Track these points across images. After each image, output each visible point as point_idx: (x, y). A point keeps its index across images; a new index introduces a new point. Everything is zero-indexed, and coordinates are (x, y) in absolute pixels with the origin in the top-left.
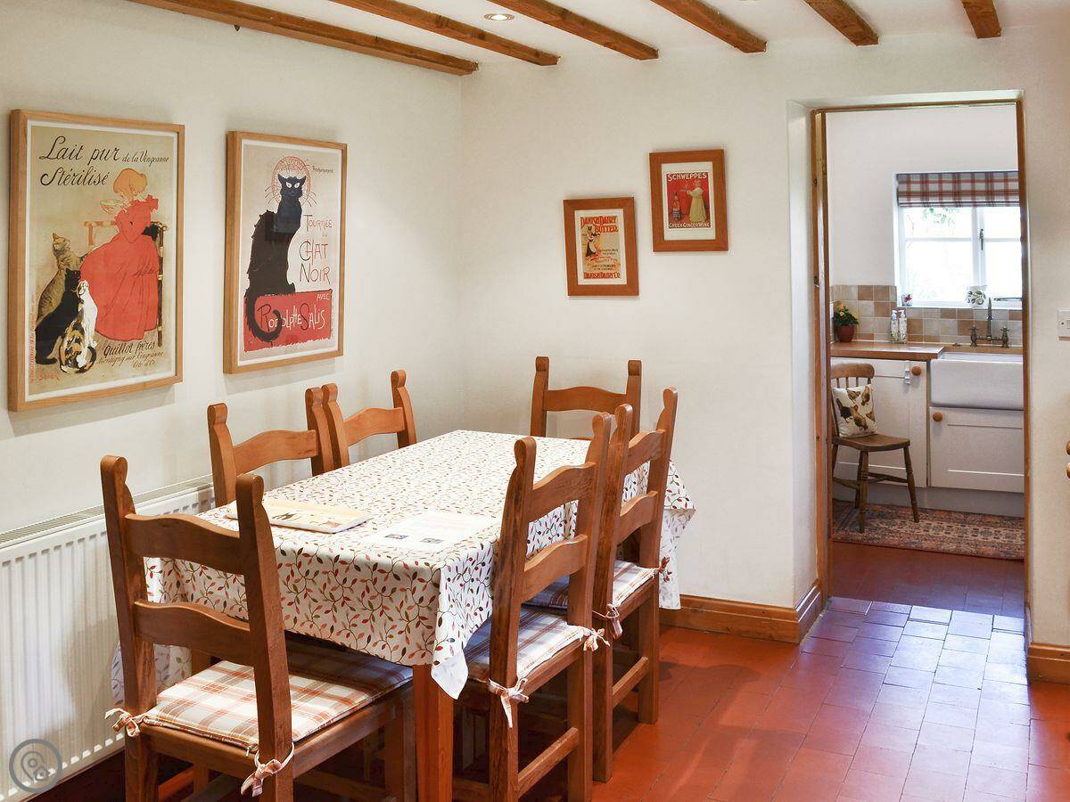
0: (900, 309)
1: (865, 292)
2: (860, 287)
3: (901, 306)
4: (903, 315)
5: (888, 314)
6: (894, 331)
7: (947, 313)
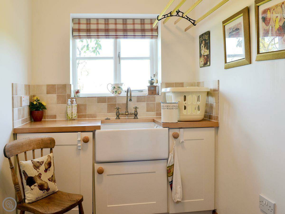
0: (73, 98)
1: (51, 89)
2: (48, 86)
3: (73, 97)
4: (75, 102)
5: (65, 102)
6: (69, 112)
7: (101, 100)
